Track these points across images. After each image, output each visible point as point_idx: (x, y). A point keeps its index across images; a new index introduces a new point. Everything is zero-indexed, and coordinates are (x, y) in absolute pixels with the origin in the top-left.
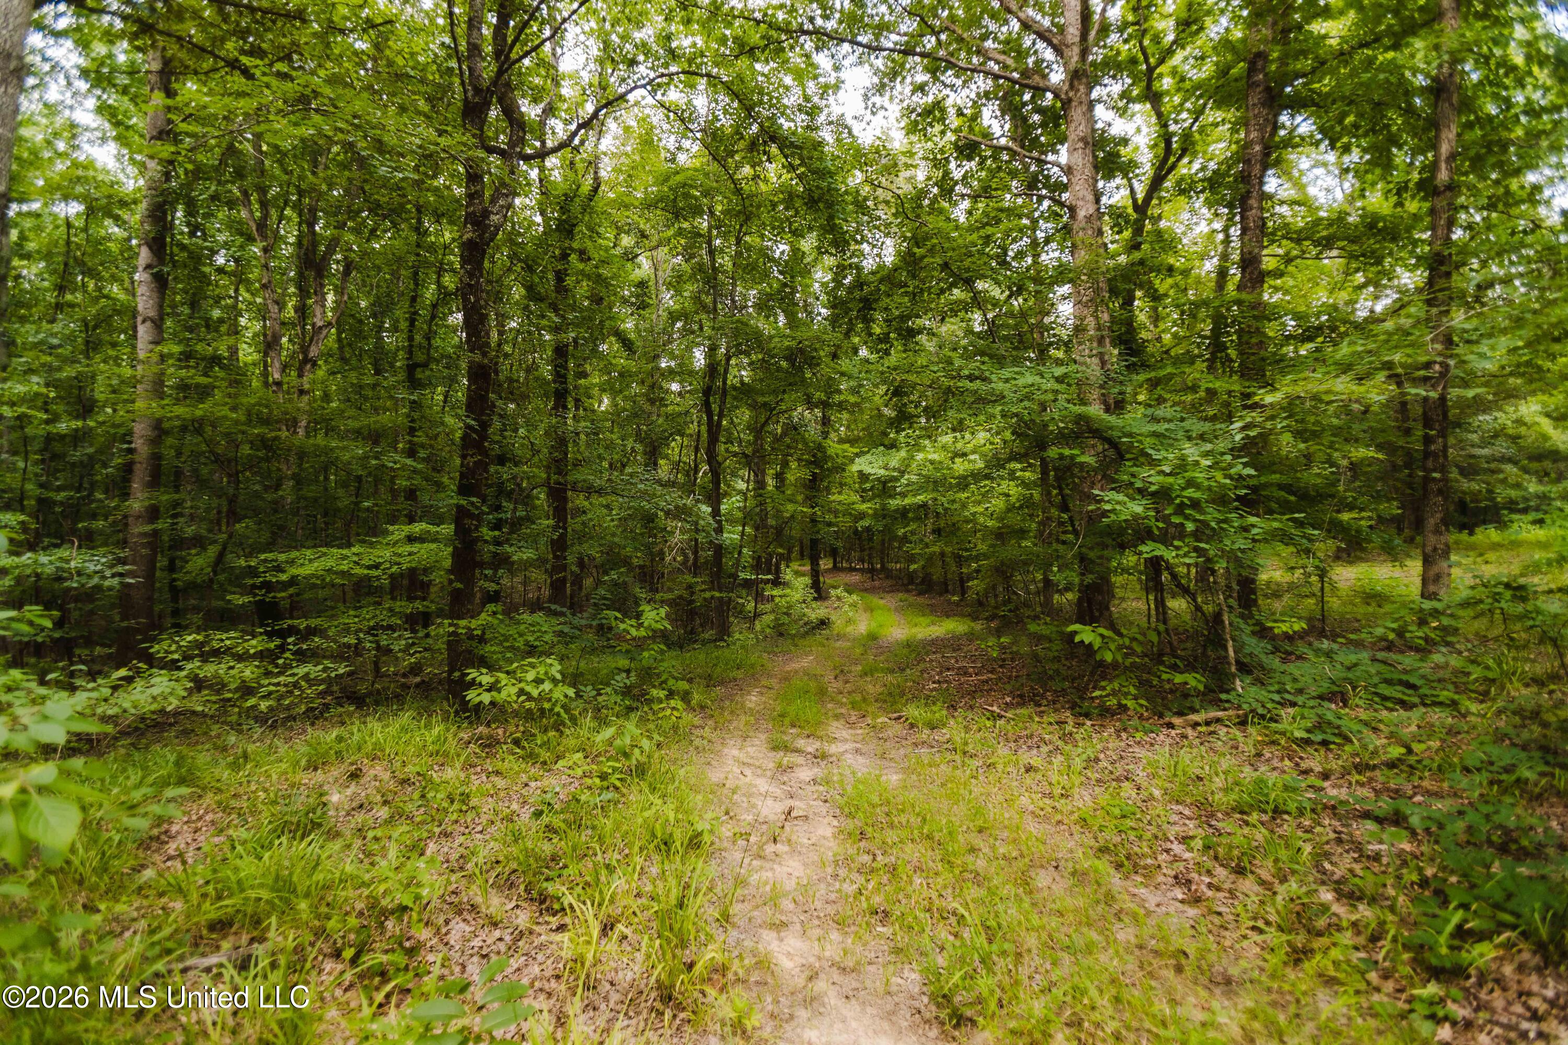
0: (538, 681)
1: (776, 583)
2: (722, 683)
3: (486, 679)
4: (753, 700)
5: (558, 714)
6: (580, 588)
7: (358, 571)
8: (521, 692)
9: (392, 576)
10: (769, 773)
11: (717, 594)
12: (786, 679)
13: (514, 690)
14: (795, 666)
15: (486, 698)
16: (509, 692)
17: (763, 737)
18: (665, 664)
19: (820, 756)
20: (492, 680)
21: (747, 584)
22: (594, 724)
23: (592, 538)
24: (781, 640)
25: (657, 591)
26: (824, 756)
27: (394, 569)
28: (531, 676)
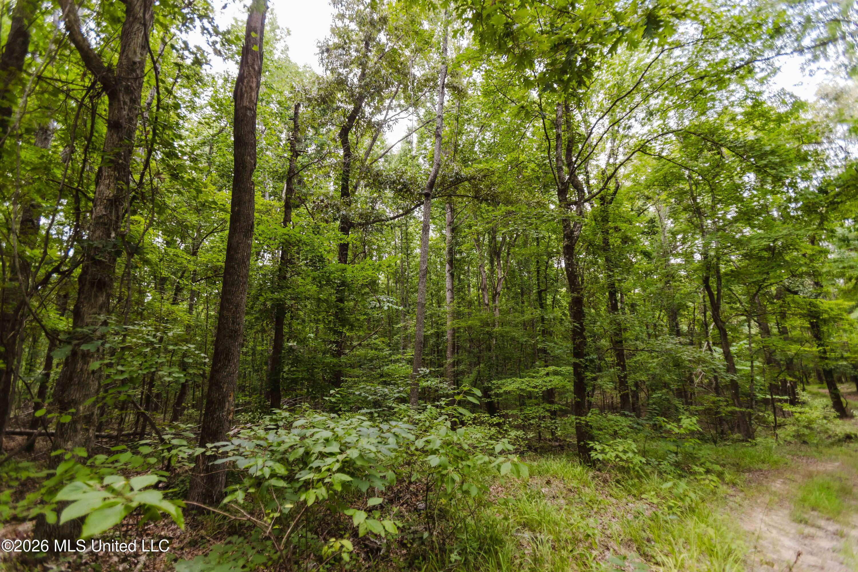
0: (625, 452)
1: (793, 402)
2: (749, 470)
3: (598, 447)
4: (777, 485)
5: (638, 471)
6: (638, 398)
7: (529, 389)
8: (617, 456)
9: (543, 392)
10: (791, 536)
11: (737, 409)
12: (810, 475)
13: (614, 455)
14: (821, 468)
15: (600, 457)
16: (611, 455)
17: (787, 512)
18: (702, 452)
19: (839, 535)
20: (601, 448)
21: (765, 401)
22: (659, 480)
23: (641, 370)
24: (804, 448)
25: (691, 404)
26: (842, 536)
27: (544, 388)
28: (621, 448)
